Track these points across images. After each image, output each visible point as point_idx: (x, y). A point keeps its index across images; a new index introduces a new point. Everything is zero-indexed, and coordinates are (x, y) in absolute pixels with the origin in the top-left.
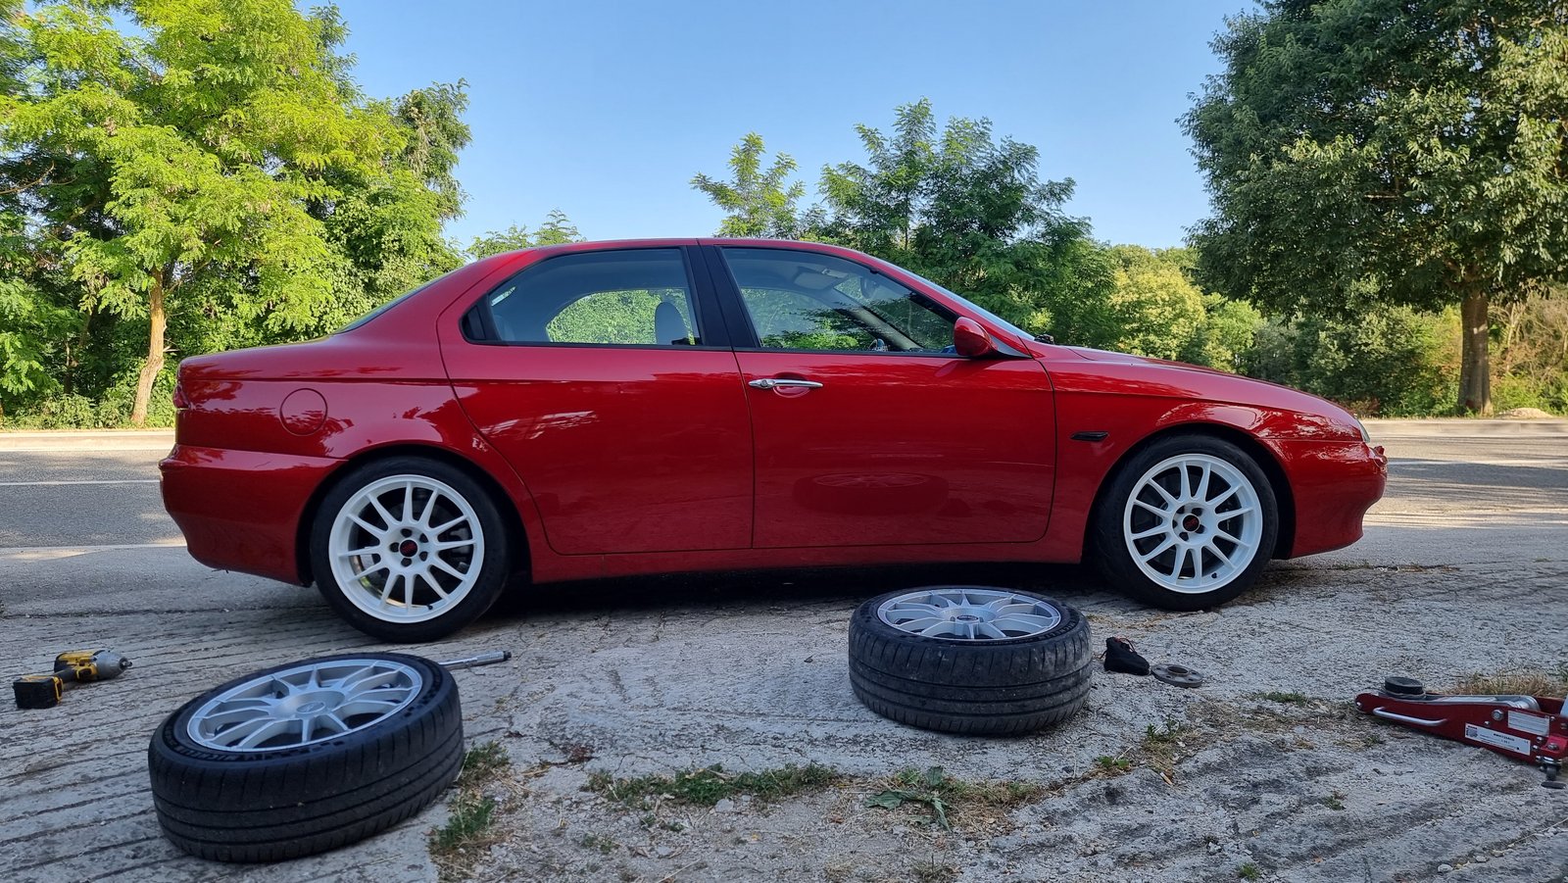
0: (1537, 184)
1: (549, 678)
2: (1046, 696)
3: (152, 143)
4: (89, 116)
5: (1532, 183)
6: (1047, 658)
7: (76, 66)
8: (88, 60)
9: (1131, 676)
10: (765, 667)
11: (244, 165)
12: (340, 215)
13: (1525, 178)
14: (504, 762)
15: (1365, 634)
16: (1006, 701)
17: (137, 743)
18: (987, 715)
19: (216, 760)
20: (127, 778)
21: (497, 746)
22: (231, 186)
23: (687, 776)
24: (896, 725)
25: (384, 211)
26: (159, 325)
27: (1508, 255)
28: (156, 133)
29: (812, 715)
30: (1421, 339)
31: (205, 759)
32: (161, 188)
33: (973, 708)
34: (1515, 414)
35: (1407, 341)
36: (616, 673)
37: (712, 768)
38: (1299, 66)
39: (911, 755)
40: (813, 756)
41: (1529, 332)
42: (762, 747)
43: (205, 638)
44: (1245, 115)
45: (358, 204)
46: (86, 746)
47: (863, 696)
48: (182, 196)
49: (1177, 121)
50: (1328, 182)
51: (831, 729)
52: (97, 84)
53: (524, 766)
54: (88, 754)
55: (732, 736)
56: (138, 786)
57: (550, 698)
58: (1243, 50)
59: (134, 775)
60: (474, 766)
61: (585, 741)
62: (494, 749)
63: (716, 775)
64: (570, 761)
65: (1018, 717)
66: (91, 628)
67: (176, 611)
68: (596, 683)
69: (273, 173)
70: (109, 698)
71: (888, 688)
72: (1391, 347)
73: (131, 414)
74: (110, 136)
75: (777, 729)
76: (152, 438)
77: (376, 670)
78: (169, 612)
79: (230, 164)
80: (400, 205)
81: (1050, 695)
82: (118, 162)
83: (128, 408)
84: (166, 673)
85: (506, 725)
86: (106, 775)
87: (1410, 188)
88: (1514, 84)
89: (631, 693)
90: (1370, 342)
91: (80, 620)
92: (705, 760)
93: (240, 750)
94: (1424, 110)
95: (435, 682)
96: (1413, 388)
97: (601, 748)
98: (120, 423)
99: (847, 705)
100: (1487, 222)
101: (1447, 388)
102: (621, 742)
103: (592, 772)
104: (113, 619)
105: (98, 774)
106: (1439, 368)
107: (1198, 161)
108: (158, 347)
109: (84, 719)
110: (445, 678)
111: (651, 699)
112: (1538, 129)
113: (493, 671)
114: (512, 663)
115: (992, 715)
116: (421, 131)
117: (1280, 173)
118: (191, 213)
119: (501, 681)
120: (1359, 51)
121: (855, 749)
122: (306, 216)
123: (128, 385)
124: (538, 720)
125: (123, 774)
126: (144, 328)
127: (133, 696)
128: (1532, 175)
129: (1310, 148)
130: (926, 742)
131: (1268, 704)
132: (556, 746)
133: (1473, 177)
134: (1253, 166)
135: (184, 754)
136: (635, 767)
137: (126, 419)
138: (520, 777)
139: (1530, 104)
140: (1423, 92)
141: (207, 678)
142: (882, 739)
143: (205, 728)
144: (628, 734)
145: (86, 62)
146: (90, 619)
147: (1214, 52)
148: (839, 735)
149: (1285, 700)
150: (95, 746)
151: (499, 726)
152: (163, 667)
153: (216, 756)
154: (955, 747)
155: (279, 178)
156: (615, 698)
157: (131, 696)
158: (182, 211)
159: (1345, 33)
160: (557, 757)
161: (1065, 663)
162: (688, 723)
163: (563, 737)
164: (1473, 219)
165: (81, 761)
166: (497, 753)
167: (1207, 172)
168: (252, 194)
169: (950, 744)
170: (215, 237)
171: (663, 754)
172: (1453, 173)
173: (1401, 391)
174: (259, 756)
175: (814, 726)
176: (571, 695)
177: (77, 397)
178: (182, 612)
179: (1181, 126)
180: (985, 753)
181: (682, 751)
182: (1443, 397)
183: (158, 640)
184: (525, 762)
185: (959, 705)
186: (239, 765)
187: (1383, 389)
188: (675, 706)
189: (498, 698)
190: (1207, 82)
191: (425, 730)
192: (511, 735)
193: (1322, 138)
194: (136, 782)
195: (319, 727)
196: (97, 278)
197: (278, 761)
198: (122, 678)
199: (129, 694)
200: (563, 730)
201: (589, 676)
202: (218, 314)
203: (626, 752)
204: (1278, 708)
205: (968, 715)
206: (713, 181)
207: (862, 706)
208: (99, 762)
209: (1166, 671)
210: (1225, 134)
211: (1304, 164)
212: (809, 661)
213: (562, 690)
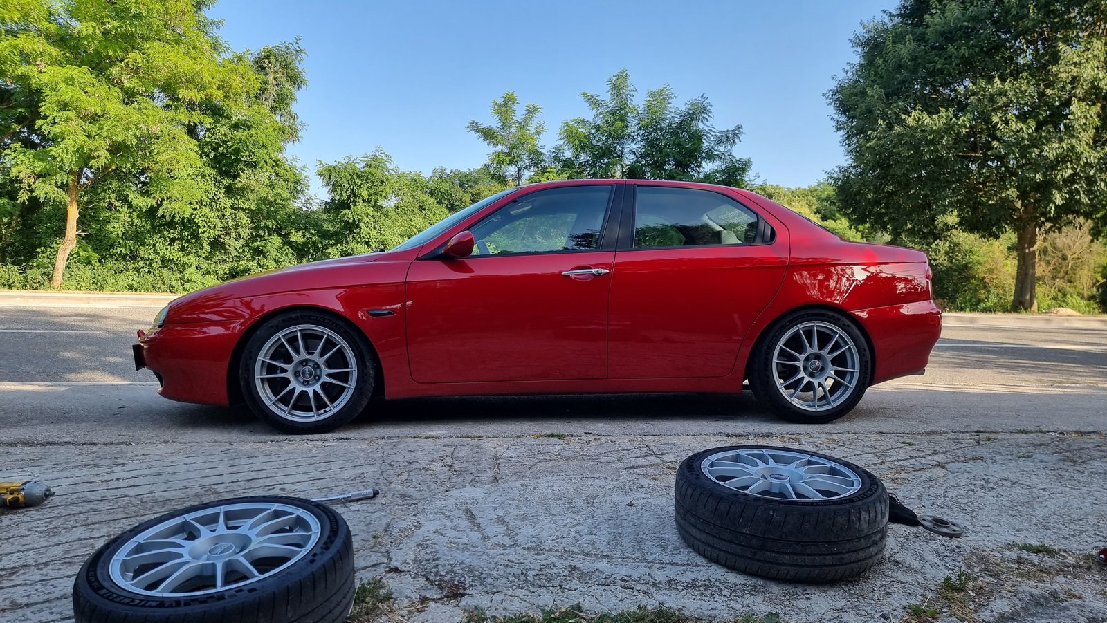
0: (1082, 149)
1: (415, 515)
2: (859, 550)
3: (72, 79)
4: (26, 58)
5: (1079, 148)
6: (862, 518)
7: (17, 20)
8: (25, 15)
9: (906, 526)
10: (595, 509)
11: (140, 98)
12: (209, 137)
13: (1074, 144)
14: (388, 597)
15: (1074, 492)
16: (828, 555)
17: (59, 569)
18: (811, 566)
19: (137, 605)
20: (51, 605)
21: (380, 581)
22: (131, 114)
23: (553, 616)
24: (726, 570)
25: (241, 134)
26: (73, 214)
27: (1058, 198)
28: (76, 71)
29: (650, 558)
30: (972, 257)
31: (128, 604)
32: (78, 111)
33: (799, 560)
34: (1055, 312)
35: (962, 258)
36: (470, 511)
37: (572, 607)
38: (914, 59)
39: (746, 600)
40: (660, 598)
41: (1045, 254)
42: (613, 588)
43: (115, 469)
44: (875, 92)
45: (223, 130)
46: (14, 571)
47: (688, 540)
48: (94, 118)
49: (824, 95)
50: (932, 142)
51: (671, 572)
52: (32, 34)
53: (406, 600)
54: (17, 579)
55: (585, 576)
56: (61, 614)
57: (419, 535)
58: (874, 47)
59: (59, 603)
60: (363, 601)
61: (457, 578)
62: (378, 583)
63: (577, 614)
64: (445, 597)
65: (838, 567)
66: (19, 457)
67: (91, 444)
68: (456, 521)
69: (161, 104)
70: (34, 524)
71: (721, 539)
72: (951, 262)
73: (50, 279)
74: (41, 72)
75: (624, 570)
76: (67, 298)
77: (277, 514)
78: (84, 444)
79: (129, 97)
80: (253, 131)
81: (863, 549)
82: (47, 91)
83: (48, 275)
84: (84, 501)
85: (385, 560)
86: (32, 601)
87: (992, 148)
88: (1068, 77)
89: (489, 531)
90: (937, 258)
91: (10, 449)
92: (566, 600)
93: (159, 595)
94: (1003, 93)
95: (332, 528)
96: (966, 291)
97: (472, 586)
98: (42, 286)
99: (676, 549)
100: (1045, 175)
101: (989, 292)
102: (489, 580)
103: (467, 608)
104: (38, 449)
105: (25, 600)
106: (984, 278)
107: (835, 124)
108: (72, 230)
109: (13, 544)
110: (340, 523)
111: (507, 539)
112: (1084, 110)
113: (365, 507)
114: (380, 500)
115: (816, 566)
116: (270, 77)
117: (899, 134)
118: (100, 131)
119: (374, 516)
120: (958, 49)
121: (696, 593)
122: (187, 137)
123: (48, 258)
124: (413, 557)
125: (48, 601)
126: (61, 215)
127: (55, 523)
128: (1078, 142)
129: (921, 117)
130: (755, 587)
131: (1025, 555)
132: (432, 582)
133: (1035, 142)
134: (880, 129)
135: (107, 598)
136: (504, 605)
137: (46, 283)
138: (404, 612)
139: (1079, 91)
140: (1003, 80)
141: (120, 507)
142: (717, 583)
143: (125, 567)
144: (494, 573)
145: (23, 17)
146: (19, 448)
147: (853, 46)
148: (679, 578)
149: (1037, 551)
150: (22, 571)
151: (379, 562)
152: (80, 495)
153: (137, 601)
154: (781, 592)
155: (166, 107)
156: (475, 536)
157: (54, 523)
158: (93, 129)
159: (948, 36)
160: (434, 593)
161: (875, 522)
162: (544, 563)
163: (437, 574)
164: (1036, 172)
165: (10, 587)
166: (381, 587)
167: (842, 132)
168: (146, 119)
169: (776, 589)
170: (117, 149)
171: (527, 592)
172: (1023, 139)
173: (957, 292)
174: (178, 602)
175: (655, 568)
176: (436, 532)
177: (10, 266)
178: (95, 444)
179: (827, 98)
180: (808, 599)
181: (543, 590)
182: (986, 298)
183: (76, 470)
184: (407, 597)
185: (787, 557)
186: (160, 612)
187: (945, 291)
188: (529, 545)
189: (374, 534)
190: (848, 68)
191: (328, 575)
192: (391, 570)
193: (931, 109)
194: (58, 610)
195: (230, 570)
196: (29, 177)
197: (197, 609)
198: (46, 505)
199: (52, 521)
200: (436, 566)
201: (448, 514)
202: (118, 208)
203: (495, 590)
204: (1034, 558)
205: (795, 566)
206: (483, 126)
207: (690, 550)
208: (25, 587)
209: (931, 521)
210: (860, 105)
211: (916, 128)
212: (630, 505)
213: (429, 528)
